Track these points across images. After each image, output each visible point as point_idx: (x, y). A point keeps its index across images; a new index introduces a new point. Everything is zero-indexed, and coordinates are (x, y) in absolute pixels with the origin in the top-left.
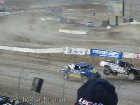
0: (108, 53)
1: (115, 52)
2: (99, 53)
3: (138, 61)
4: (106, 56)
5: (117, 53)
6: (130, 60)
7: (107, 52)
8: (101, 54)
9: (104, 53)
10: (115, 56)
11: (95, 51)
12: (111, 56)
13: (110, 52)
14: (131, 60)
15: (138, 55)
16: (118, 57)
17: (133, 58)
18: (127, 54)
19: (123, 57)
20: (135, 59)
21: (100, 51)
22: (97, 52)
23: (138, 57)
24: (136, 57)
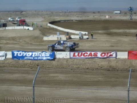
1: (44, 53)
2: (23, 55)
3: (75, 61)
4: (32, 58)
5: (47, 54)
9: (29, 54)
11: (17, 54)
15: (74, 54)
18: (61, 54)
20: (70, 58)
21: (24, 53)
22: (20, 54)
23: (74, 55)
24: (72, 56)
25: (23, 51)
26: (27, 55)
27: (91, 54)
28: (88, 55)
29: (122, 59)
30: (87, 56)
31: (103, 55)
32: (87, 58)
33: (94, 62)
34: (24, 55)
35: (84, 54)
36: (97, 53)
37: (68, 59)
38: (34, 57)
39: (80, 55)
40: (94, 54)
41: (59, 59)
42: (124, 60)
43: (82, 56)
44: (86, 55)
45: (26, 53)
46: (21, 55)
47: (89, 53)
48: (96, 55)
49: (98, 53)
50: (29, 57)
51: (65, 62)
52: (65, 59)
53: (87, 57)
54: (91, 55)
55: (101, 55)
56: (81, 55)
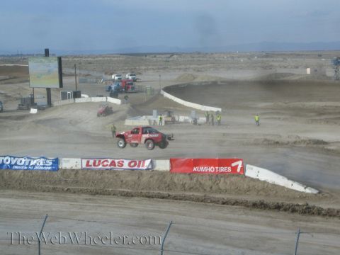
0: (30, 162)
1: (42, 159)
2: (11, 162)
3: (89, 173)
4: (26, 168)
5: (48, 161)
6: (73, 173)
7: (27, 160)
8: (16, 164)
9: (21, 162)
10: (44, 166)
11: (3, 160)
12: (36, 168)
13: (34, 159)
14: (76, 172)
15: (88, 162)
16: (49, 168)
17: (79, 167)
18: (68, 161)
19: (60, 167)
20: (83, 169)
21: (12, 158)
22: (7, 161)
23: (88, 165)
24: (84, 166)
25: (10, 157)
26: (18, 163)
27: (113, 163)
28: (109, 164)
29: (161, 171)
30: (107, 165)
31: (132, 164)
32: (107, 169)
33: (116, 175)
34: (13, 163)
35: (103, 162)
36: (123, 162)
37: (79, 170)
38: (27, 166)
39: (97, 164)
40: (119, 162)
41: (65, 170)
42: (163, 174)
43: (101, 166)
44: (105, 163)
45: (16, 159)
46: (8, 163)
47: (110, 161)
48: (122, 165)
49: (125, 161)
50: (21, 166)
51: (73, 176)
52: (74, 170)
53: (108, 167)
54: (115, 165)
55: (129, 164)
56: (99, 165)
